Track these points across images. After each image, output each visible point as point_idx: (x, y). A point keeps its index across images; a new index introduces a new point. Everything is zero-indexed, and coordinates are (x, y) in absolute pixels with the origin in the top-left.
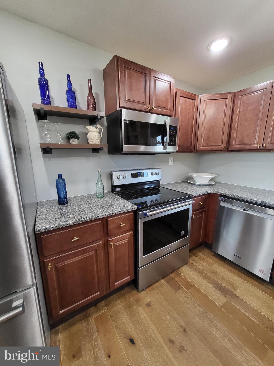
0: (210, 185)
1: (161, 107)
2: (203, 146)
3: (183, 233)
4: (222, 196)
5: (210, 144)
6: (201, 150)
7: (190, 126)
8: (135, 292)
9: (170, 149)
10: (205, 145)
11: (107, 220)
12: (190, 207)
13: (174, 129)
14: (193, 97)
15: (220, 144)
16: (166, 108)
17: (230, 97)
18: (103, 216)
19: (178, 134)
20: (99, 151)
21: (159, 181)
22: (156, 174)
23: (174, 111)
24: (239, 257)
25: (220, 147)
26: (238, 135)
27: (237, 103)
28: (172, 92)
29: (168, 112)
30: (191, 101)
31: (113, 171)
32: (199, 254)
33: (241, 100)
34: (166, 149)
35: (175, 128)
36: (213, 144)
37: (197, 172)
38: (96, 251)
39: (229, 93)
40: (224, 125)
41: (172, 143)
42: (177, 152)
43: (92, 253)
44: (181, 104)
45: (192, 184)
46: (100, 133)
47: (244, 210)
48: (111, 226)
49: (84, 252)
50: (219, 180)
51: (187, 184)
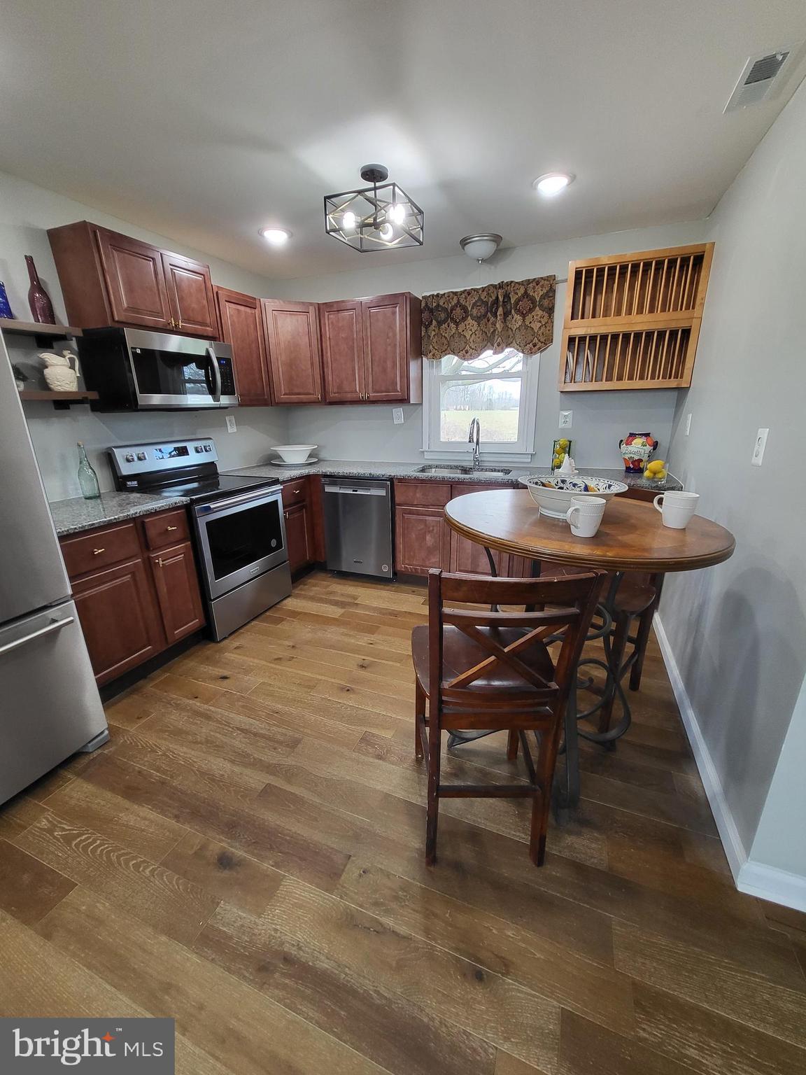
0: (310, 464)
1: (195, 322)
2: (284, 395)
3: (274, 543)
4: (325, 476)
5: (296, 391)
6: (283, 401)
7: (255, 356)
8: (212, 645)
9: (225, 400)
10: (287, 392)
11: (143, 523)
12: (279, 497)
13: (226, 364)
14: (250, 303)
15: (312, 392)
16: (203, 324)
17: (311, 309)
18: (136, 513)
19: (236, 372)
20: (70, 405)
21: (213, 463)
22: (206, 451)
23: (220, 329)
24: (359, 562)
25: (312, 396)
26: (334, 377)
27: (325, 324)
28: (210, 294)
29: (209, 330)
30: (248, 310)
31: (114, 447)
32: (310, 581)
33: (328, 320)
34: (219, 401)
35: (228, 361)
36: (301, 391)
37: (287, 443)
38: (133, 574)
39: (311, 304)
40: (311, 358)
41: (228, 390)
42: (240, 405)
43: (127, 578)
44: (231, 316)
45: (279, 465)
46: (72, 367)
47: (353, 491)
48: (152, 533)
49: (115, 576)
50: (323, 455)
51: (270, 468)
